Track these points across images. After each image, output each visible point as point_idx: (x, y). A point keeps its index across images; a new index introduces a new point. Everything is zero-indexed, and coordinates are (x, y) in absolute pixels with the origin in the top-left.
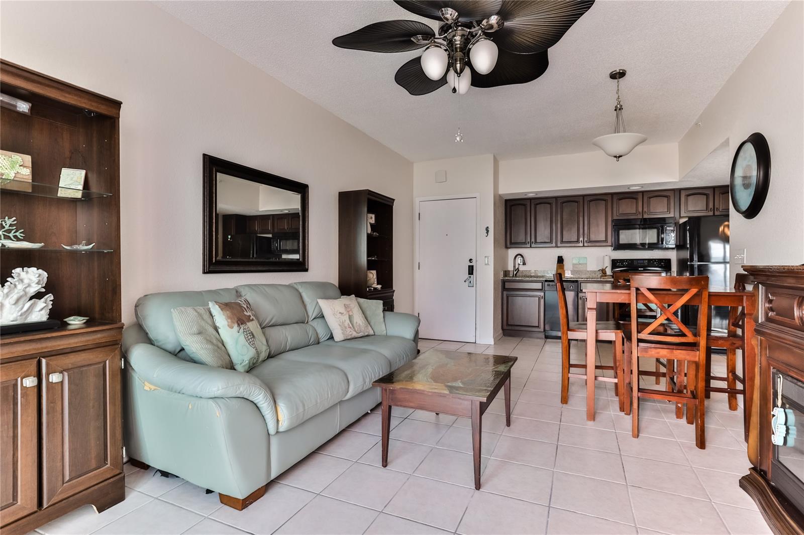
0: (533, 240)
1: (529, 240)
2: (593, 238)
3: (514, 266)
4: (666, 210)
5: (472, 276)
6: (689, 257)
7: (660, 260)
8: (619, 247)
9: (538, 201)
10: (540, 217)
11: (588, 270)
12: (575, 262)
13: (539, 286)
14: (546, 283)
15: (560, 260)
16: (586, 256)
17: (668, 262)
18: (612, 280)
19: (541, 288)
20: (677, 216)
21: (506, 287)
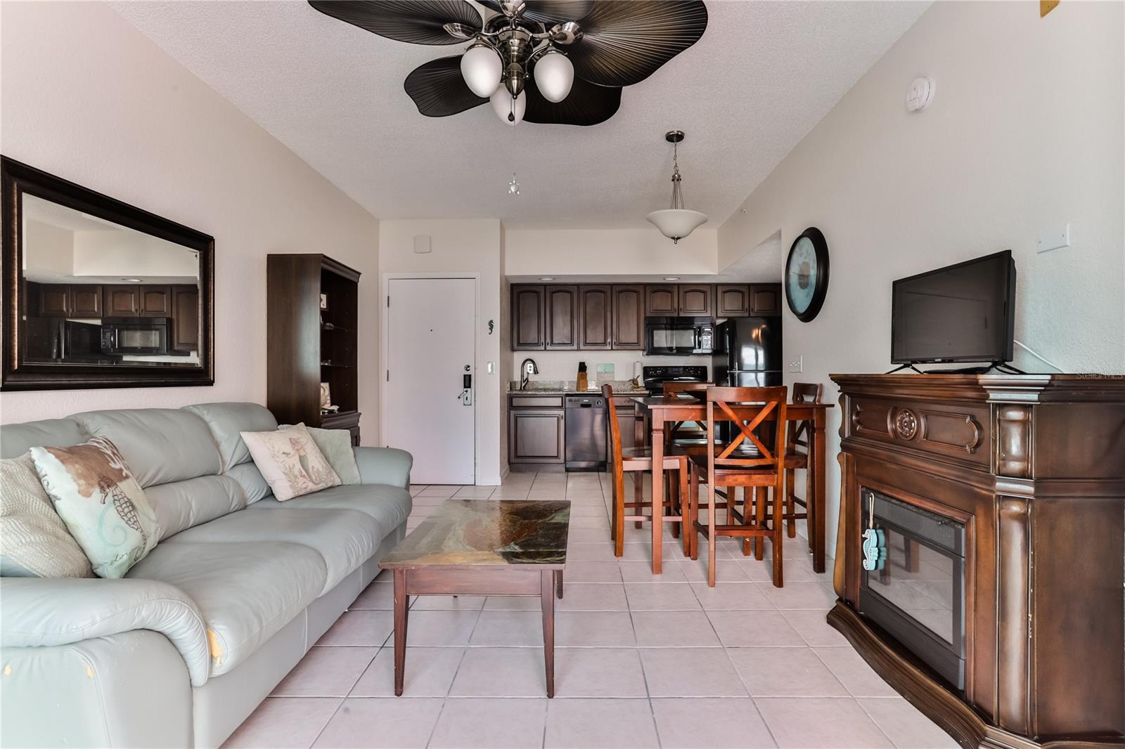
0: (548, 340)
1: (543, 340)
2: (623, 339)
3: (522, 376)
4: (703, 309)
5: (469, 390)
6: (728, 365)
7: (696, 368)
8: (653, 351)
9: (555, 289)
10: (558, 309)
11: (616, 379)
12: (600, 369)
13: (558, 402)
14: (567, 398)
15: (582, 367)
16: (614, 362)
17: (705, 369)
18: (647, 392)
19: (561, 405)
20: (714, 315)
21: (514, 405)
